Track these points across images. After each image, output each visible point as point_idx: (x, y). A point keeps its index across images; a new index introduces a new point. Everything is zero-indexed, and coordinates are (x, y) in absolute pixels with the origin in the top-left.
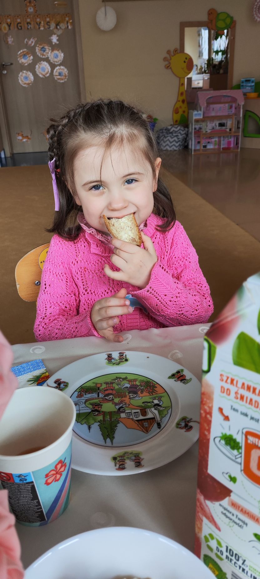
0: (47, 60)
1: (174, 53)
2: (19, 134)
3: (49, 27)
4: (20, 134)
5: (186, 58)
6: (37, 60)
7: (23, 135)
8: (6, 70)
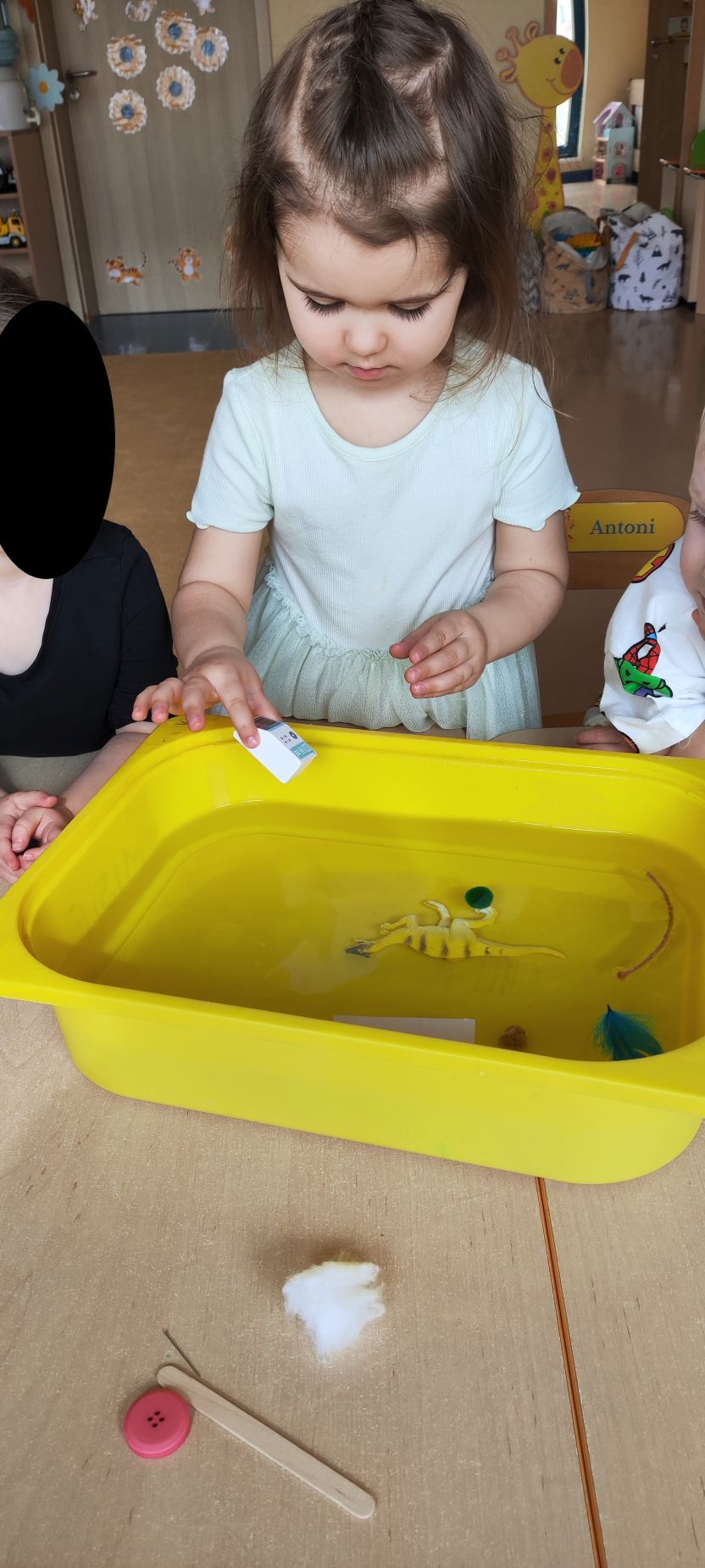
0: (184, 60)
1: (528, 33)
2: (112, 263)
4: (115, 265)
5: (562, 51)
6: (159, 60)
7: (122, 265)
8: (79, 91)
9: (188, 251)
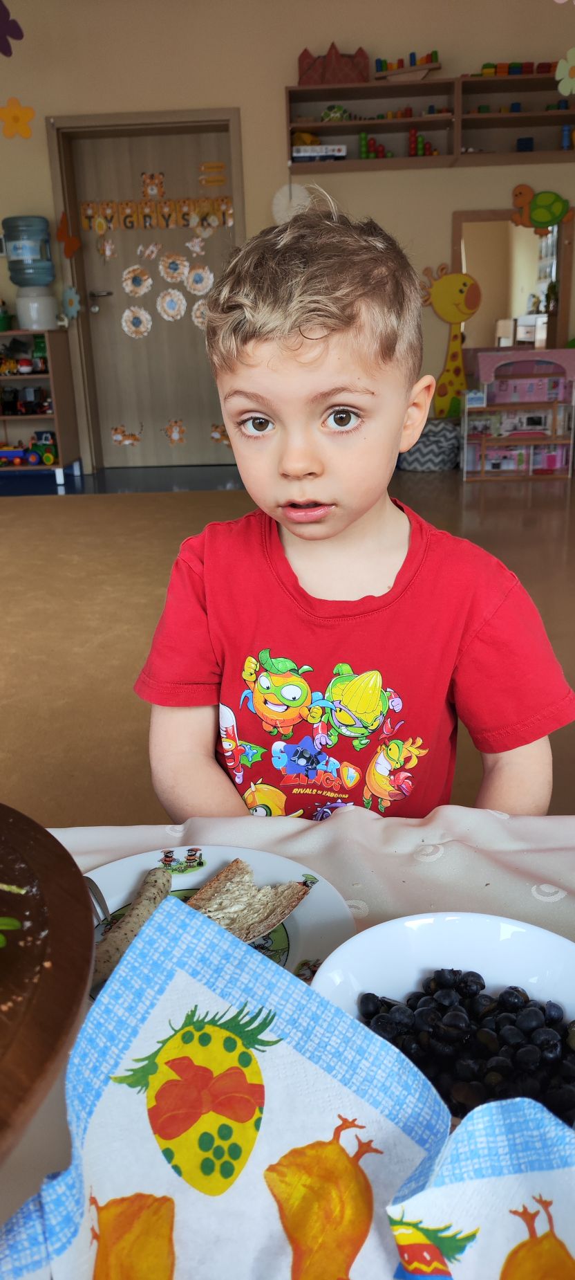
3: (185, 223)
8: (99, 305)
9: (176, 422)
